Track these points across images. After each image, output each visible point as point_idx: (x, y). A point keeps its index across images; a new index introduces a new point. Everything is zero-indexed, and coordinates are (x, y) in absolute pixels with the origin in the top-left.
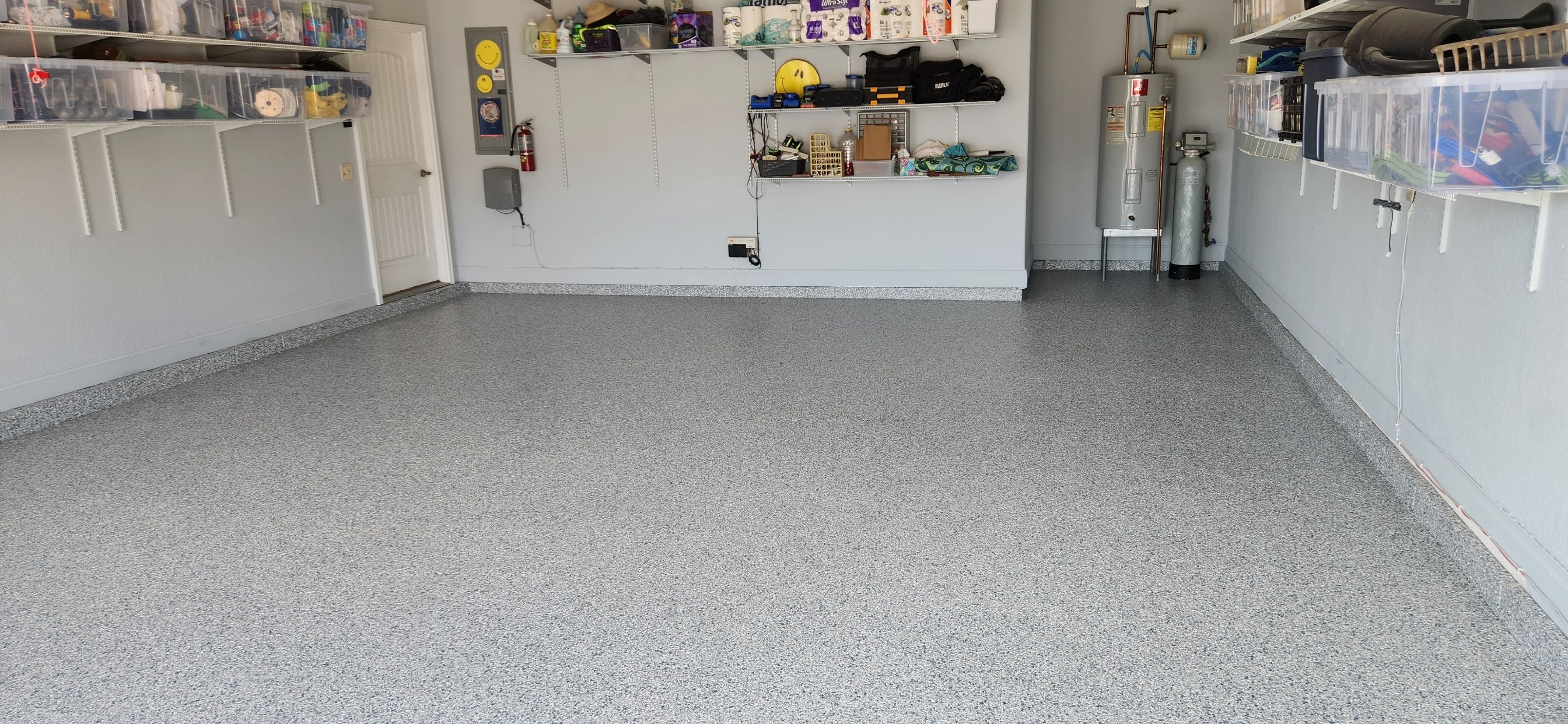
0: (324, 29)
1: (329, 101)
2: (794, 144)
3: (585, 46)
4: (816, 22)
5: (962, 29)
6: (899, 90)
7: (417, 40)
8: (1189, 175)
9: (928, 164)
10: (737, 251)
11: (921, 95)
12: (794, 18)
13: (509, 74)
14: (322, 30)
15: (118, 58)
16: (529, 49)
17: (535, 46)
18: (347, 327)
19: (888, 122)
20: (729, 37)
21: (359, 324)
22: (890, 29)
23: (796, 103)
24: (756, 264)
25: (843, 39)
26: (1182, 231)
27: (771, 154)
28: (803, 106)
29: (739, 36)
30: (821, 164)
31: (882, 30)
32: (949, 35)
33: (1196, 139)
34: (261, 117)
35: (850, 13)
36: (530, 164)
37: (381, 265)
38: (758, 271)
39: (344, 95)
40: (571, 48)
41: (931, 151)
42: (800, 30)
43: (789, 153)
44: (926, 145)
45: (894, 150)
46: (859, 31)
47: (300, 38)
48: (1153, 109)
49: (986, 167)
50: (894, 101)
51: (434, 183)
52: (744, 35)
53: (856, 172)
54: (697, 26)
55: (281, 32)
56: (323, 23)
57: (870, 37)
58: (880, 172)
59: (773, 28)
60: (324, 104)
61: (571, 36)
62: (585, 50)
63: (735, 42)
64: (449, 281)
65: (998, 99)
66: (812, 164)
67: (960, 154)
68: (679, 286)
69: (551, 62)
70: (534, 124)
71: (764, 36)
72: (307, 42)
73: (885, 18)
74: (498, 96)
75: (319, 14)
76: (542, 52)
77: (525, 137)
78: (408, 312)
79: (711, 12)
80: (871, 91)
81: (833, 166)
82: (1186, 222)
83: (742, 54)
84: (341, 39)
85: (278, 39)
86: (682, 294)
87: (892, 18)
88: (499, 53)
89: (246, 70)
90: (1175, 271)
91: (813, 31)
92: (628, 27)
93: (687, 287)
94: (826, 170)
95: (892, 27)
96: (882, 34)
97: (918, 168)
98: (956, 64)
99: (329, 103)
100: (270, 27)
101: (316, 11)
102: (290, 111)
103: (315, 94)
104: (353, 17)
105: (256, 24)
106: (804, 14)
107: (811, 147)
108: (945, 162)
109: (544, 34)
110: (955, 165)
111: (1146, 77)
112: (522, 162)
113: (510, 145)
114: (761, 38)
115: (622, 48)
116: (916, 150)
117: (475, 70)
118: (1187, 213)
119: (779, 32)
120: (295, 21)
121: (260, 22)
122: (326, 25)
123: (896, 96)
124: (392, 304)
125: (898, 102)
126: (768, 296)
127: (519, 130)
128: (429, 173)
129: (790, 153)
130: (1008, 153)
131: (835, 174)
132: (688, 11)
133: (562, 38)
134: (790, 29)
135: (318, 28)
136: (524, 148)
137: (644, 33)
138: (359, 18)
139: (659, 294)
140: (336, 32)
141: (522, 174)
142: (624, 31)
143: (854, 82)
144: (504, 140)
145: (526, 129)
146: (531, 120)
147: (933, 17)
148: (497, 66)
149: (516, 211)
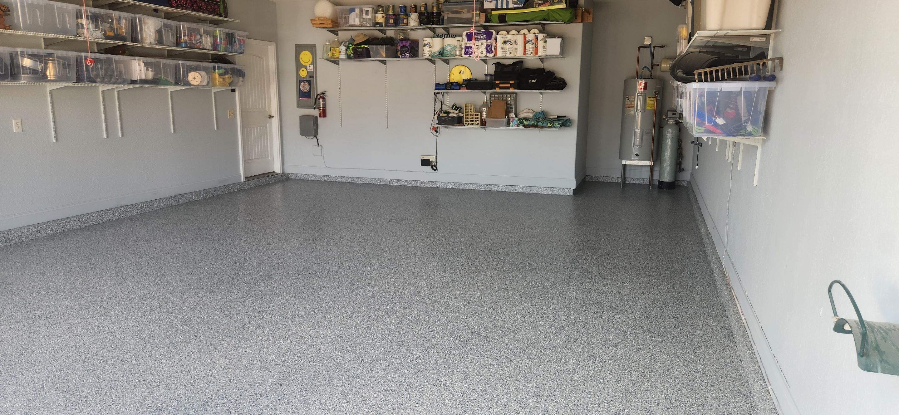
0: (224, 43)
1: (224, 78)
2: (457, 108)
3: (353, 55)
4: (470, 46)
5: (544, 53)
6: (511, 83)
7: (271, 49)
8: (669, 134)
9: (524, 121)
10: (425, 163)
11: (523, 85)
12: (458, 44)
13: (315, 68)
14: (223, 43)
15: (125, 54)
16: (326, 56)
17: (329, 55)
18: (225, 191)
19: (505, 99)
20: (425, 53)
21: (232, 191)
23: (458, 87)
24: (435, 170)
25: (483, 56)
26: (665, 163)
27: (444, 113)
28: (461, 89)
29: (431, 53)
30: (470, 119)
31: (502, 52)
32: (537, 55)
33: (673, 114)
34: (190, 85)
35: (487, 43)
36: (324, 114)
37: (245, 162)
38: (436, 173)
39: (231, 76)
40: (346, 56)
41: (527, 114)
42: (461, 51)
43: (453, 113)
44: (525, 111)
45: (507, 113)
46: (491, 52)
47: (212, 47)
48: (650, 98)
49: (553, 124)
50: (508, 88)
51: (275, 122)
52: (433, 52)
53: (487, 124)
54: (410, 47)
55: (203, 44)
56: (224, 40)
57: (496, 55)
58: (499, 124)
59: (448, 49)
60: (221, 80)
61: (346, 50)
62: (353, 57)
63: (428, 56)
64: (279, 172)
65: (561, 88)
66: (465, 119)
67: (542, 116)
68: (395, 180)
69: (337, 63)
70: (327, 94)
71: (443, 53)
72: (215, 49)
73: (504, 46)
74: (310, 79)
75: (222, 36)
77: (321, 100)
78: (257, 186)
79: (418, 40)
80: (497, 83)
81: (476, 121)
82: (667, 159)
83: (433, 62)
84: (232, 48)
85: (201, 47)
86: (397, 184)
87: (508, 46)
88: (311, 58)
89: (185, 62)
90: (662, 185)
91: (468, 51)
92: (374, 47)
93: (399, 180)
94: (472, 122)
95: (507, 50)
96: (502, 54)
97: (519, 123)
98: (542, 70)
99: (224, 79)
100: (198, 42)
101: (220, 34)
102: (205, 82)
103: (217, 75)
104: (238, 38)
105: (191, 40)
106: (464, 42)
107: (465, 110)
108: (533, 120)
109: (333, 48)
110: (538, 122)
111: (647, 80)
112: (319, 113)
113: (314, 104)
114: (441, 53)
115: (371, 57)
116: (520, 114)
117: (299, 66)
118: (668, 154)
119: (451, 51)
120: (210, 39)
121: (193, 39)
122: (225, 41)
123: (509, 85)
124: (250, 182)
125: (510, 89)
126: (440, 187)
127: (319, 97)
128: (273, 117)
129: (455, 113)
130: (568, 117)
131: (476, 125)
132: (406, 39)
133: (342, 51)
134: (456, 50)
135: (221, 43)
136: (320, 106)
137: (382, 49)
138: (242, 38)
139: (385, 184)
140: (229, 45)
141: (319, 119)
143: (489, 78)
144: (311, 101)
145: (323, 96)
146: (325, 91)
147: (529, 46)
148: (309, 64)
149: (315, 137)
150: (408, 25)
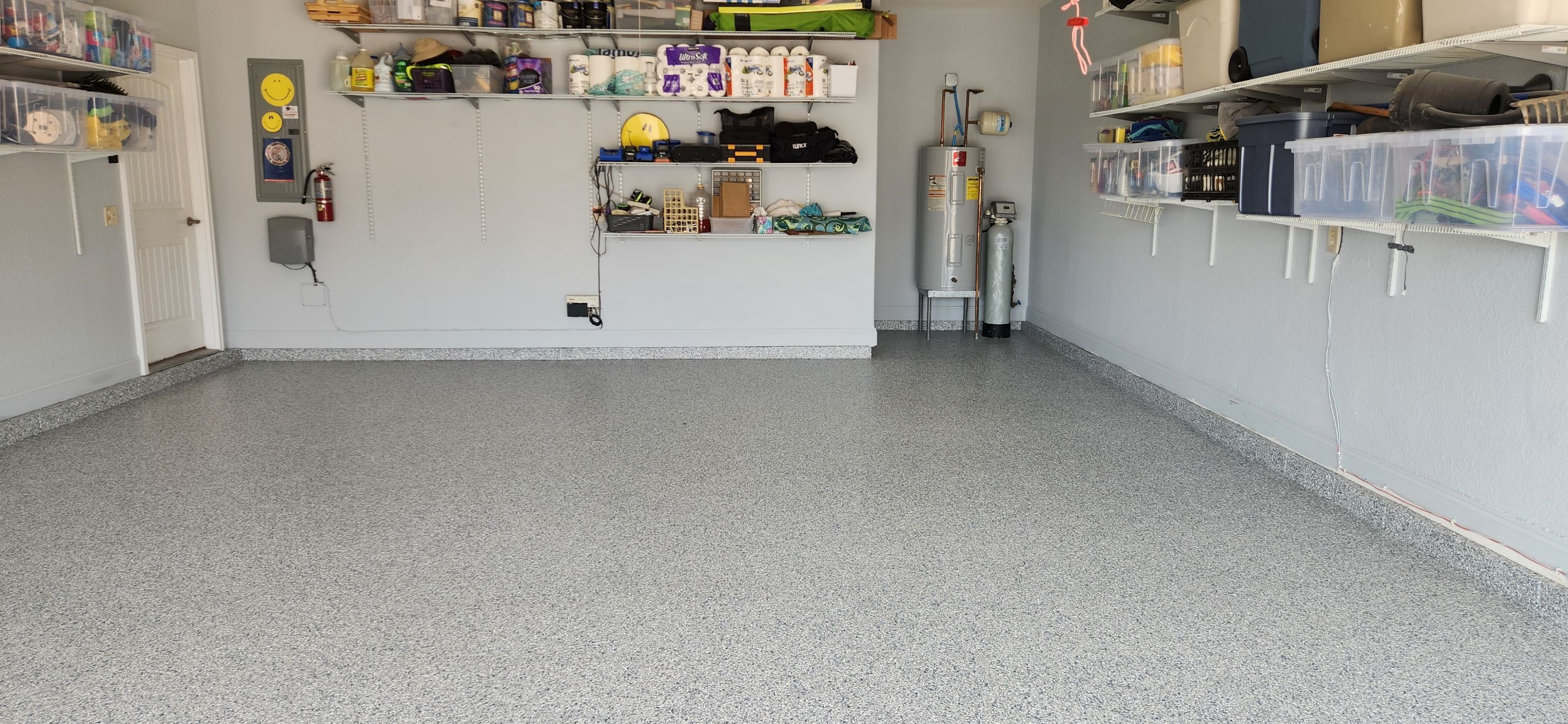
0: (109, 44)
1: (111, 129)
2: (644, 200)
3: (409, 85)
4: (674, 76)
5: (823, 92)
6: (757, 148)
7: (188, 69)
8: (999, 240)
9: (788, 222)
10: (576, 310)
11: (779, 154)
12: (650, 70)
13: (303, 112)
16: (339, 85)
17: (347, 82)
18: (111, 402)
19: (742, 180)
20: (576, 85)
21: (125, 399)
22: (751, 87)
23: (650, 157)
24: (597, 324)
25: (700, 95)
26: (996, 292)
27: (620, 208)
28: (658, 160)
29: (588, 86)
30: (676, 221)
31: (743, 87)
32: (810, 97)
33: (1005, 208)
34: (33, 143)
35: (709, 69)
36: (327, 215)
37: (148, 326)
38: (599, 331)
39: (127, 124)
40: (392, 87)
41: (786, 210)
42: (656, 83)
43: (638, 208)
44: (779, 204)
45: (752, 207)
46: (720, 87)
47: (82, 53)
48: (970, 179)
50: (753, 159)
51: (203, 235)
52: (593, 84)
53: (714, 227)
54: (541, 72)
55: (63, 43)
56: (109, 37)
57: (731, 94)
58: (738, 229)
59: (626, 79)
60: (105, 132)
61: (393, 73)
62: (410, 90)
63: (583, 92)
64: (218, 348)
65: (851, 162)
66: (664, 221)
68: (507, 349)
69: (358, 100)
70: (334, 169)
71: (614, 87)
72: (88, 59)
73: (746, 76)
74: (289, 136)
75: (104, 26)
76: (354, 89)
77: (323, 183)
79: (550, 59)
80: (728, 148)
81: (689, 223)
82: (998, 284)
83: (586, 102)
84: (126, 57)
85: (59, 51)
86: (510, 357)
87: (753, 77)
88: (292, 88)
89: (24, 85)
90: (988, 330)
91: (670, 85)
92: (464, 68)
93: (517, 350)
94: (681, 226)
95: (753, 85)
96: (742, 91)
97: (777, 226)
98: (810, 126)
99: (112, 131)
100: (51, 36)
101: (100, 22)
102: (69, 138)
103: (96, 120)
104: (139, 33)
105: (37, 31)
106: (660, 67)
107: (665, 202)
108: (803, 221)
109: (358, 69)
110: (815, 224)
111: (962, 149)
112: (317, 211)
113: (301, 191)
114: (612, 89)
115: (456, 90)
116: (772, 209)
117: (259, 106)
119: (632, 84)
120: (79, 32)
121: (41, 28)
122: (111, 40)
123: (754, 154)
124: (160, 374)
125: (755, 160)
126: (609, 358)
127: (314, 175)
128: (198, 222)
129: (642, 208)
130: (858, 214)
131: (690, 231)
132: (529, 57)
133: (381, 75)
134: (645, 81)
135: (103, 42)
136: (322, 196)
137: (483, 75)
138: (146, 36)
139: (483, 358)
140: (121, 49)
141: (316, 225)
142: (460, 72)
143: (707, 139)
144: (296, 185)
145: (324, 175)
146: (332, 164)
147: (795, 78)
148: (288, 103)
149: (307, 266)
150: (537, 24)
